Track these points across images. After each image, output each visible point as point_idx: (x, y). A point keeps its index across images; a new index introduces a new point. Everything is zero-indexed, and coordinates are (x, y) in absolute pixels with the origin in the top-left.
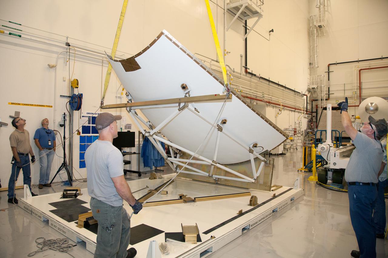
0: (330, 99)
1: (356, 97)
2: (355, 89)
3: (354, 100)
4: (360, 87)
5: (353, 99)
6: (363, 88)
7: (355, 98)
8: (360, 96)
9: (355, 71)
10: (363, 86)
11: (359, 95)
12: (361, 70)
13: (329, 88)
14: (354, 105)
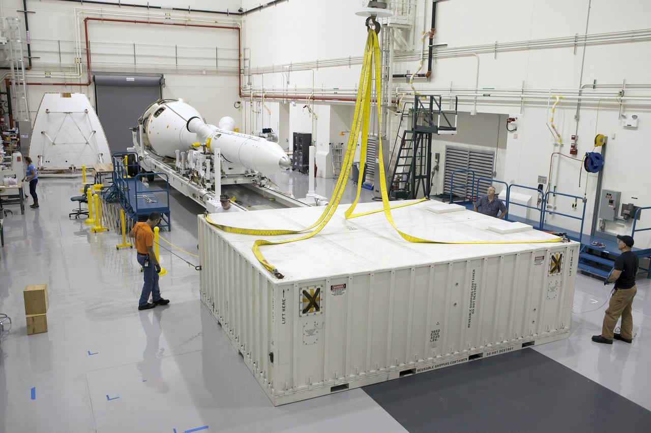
0: (33, 69)
1: (81, 68)
2: (79, 53)
3: (79, 74)
4: (87, 50)
5: (77, 72)
6: (93, 54)
7: (80, 70)
8: (89, 67)
9: (77, 19)
10: (93, 50)
11: (86, 64)
12: (88, 19)
13: (29, 45)
14: (78, 83)
